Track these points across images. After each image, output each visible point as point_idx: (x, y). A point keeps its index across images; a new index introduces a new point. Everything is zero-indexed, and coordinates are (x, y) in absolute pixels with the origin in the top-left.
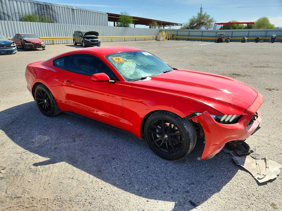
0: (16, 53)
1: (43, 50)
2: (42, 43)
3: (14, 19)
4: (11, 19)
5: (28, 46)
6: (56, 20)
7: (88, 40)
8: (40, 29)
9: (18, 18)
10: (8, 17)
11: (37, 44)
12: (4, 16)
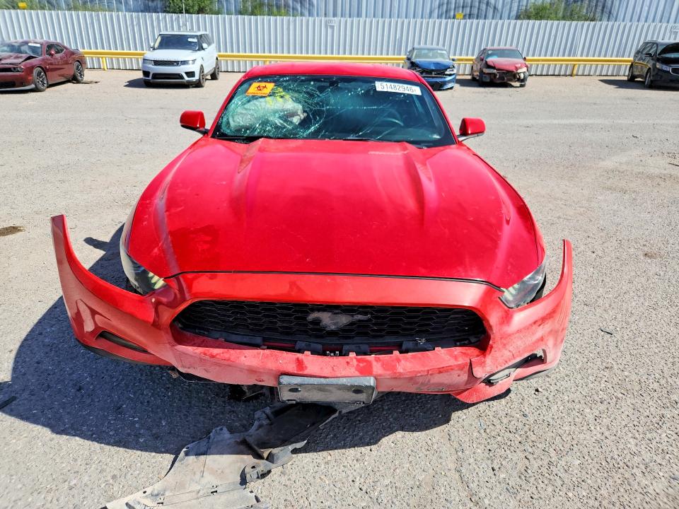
0: (451, 88)
1: (522, 86)
2: (519, 71)
3: (506, 14)
4: (499, 16)
5: (487, 76)
6: (610, 12)
7: (665, 68)
8: (552, 38)
9: (514, 13)
10: (494, 12)
11: (508, 72)
12: (487, 9)
